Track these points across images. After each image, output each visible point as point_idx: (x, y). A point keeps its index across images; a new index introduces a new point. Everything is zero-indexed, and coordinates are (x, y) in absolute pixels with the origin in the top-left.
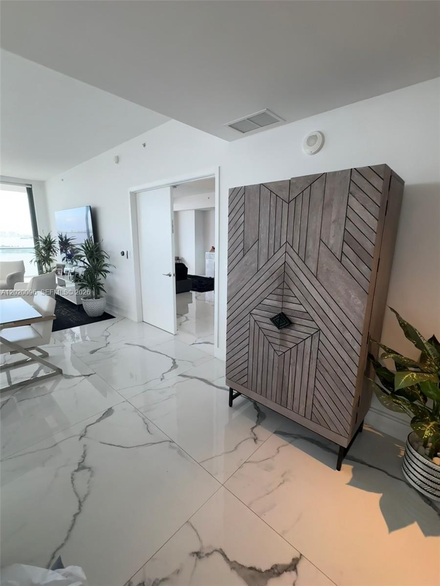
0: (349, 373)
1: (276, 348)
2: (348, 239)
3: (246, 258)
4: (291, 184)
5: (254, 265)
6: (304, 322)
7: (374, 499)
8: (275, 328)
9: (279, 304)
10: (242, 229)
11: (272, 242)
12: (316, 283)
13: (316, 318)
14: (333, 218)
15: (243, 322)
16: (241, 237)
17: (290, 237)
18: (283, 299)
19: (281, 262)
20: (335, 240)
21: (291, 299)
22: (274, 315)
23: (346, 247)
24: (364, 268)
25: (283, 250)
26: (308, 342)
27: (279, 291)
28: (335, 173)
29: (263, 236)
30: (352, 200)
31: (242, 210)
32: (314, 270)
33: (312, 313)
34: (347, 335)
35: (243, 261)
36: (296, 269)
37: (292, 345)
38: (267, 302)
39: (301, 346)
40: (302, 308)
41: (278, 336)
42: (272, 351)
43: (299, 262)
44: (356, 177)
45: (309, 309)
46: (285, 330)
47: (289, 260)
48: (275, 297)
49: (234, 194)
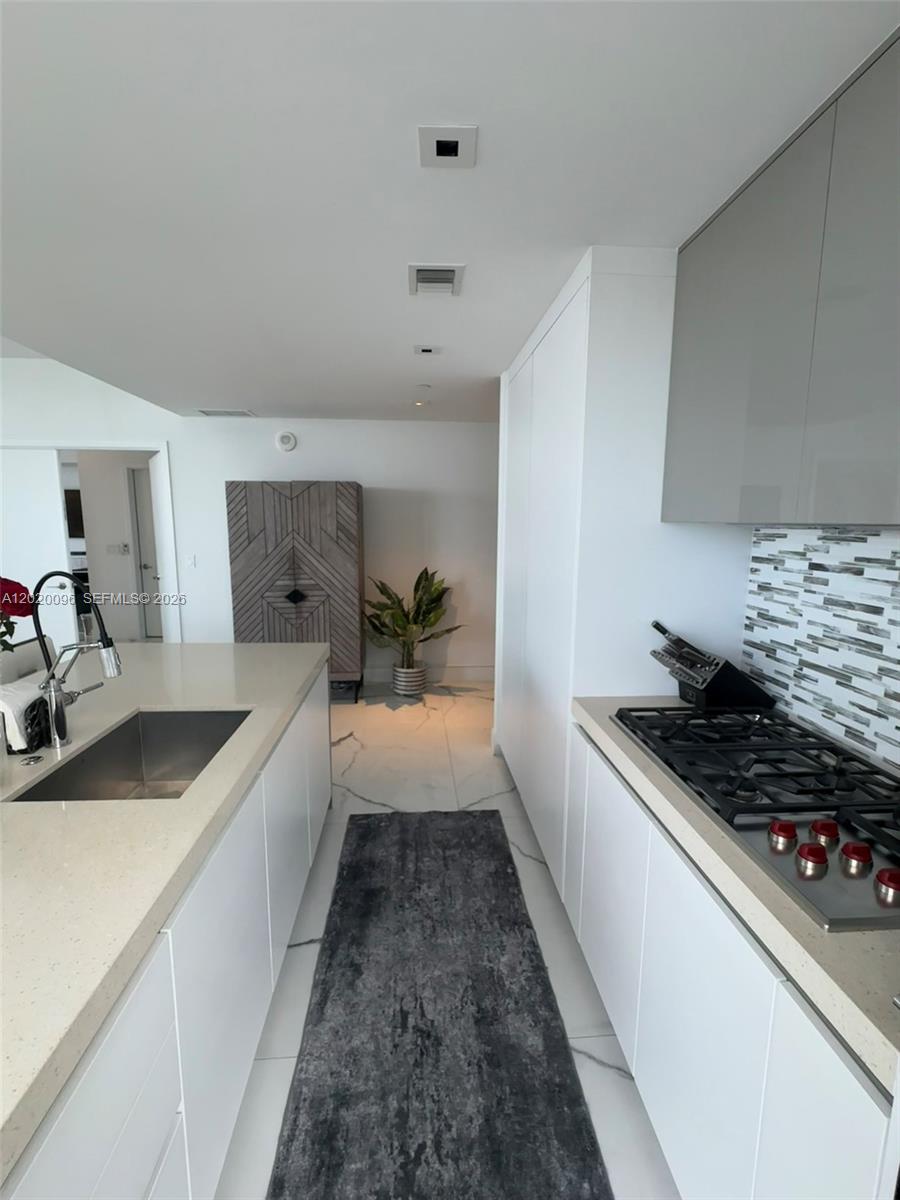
0: (352, 620)
1: (294, 622)
2: (340, 527)
3: (252, 545)
4: (293, 485)
5: (263, 551)
6: (316, 593)
7: (383, 705)
8: (292, 605)
9: (292, 583)
10: (244, 519)
11: (279, 529)
12: (321, 560)
13: (326, 588)
14: (328, 513)
15: (255, 608)
16: (245, 527)
17: (296, 527)
18: (295, 577)
19: (290, 547)
20: (331, 528)
21: (302, 576)
22: (287, 593)
23: (340, 534)
24: (353, 546)
25: (291, 535)
26: (321, 608)
27: (290, 572)
28: (325, 483)
29: (270, 525)
30: (339, 501)
31: (243, 503)
32: (318, 550)
33: (322, 584)
34: (349, 595)
35: (249, 549)
36: (305, 553)
37: (306, 615)
38: (279, 583)
39: (315, 613)
40: (313, 582)
41: (294, 610)
42: (289, 626)
43: (306, 546)
44: (339, 486)
45: (319, 581)
46: (300, 604)
47: (296, 543)
48: (288, 577)
49: (231, 487)
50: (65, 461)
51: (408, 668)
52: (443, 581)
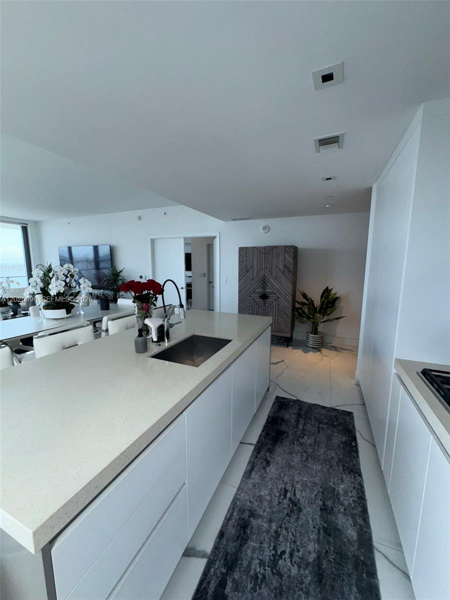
0: (289, 310)
1: (262, 308)
2: (285, 266)
3: (248, 274)
4: (265, 248)
5: (251, 277)
6: (273, 296)
7: (300, 350)
8: (262, 300)
9: (263, 291)
10: (245, 263)
11: (259, 267)
12: (277, 282)
13: (277, 294)
14: (280, 260)
15: (247, 300)
16: (245, 266)
17: (266, 266)
18: (264, 288)
19: (262, 275)
20: (281, 267)
21: (269, 288)
22: (260, 295)
23: (285, 269)
24: (291, 275)
25: (263, 270)
26: (274, 302)
27: (262, 286)
28: (280, 246)
29: (255, 265)
30: (286, 255)
31: (245, 256)
32: (275, 276)
33: (275, 292)
34: (287, 297)
35: (245, 276)
36: (269, 277)
37: (268, 305)
38: (257, 290)
39: (272, 305)
40: (272, 291)
41: (263, 303)
42: (260, 309)
43: (270, 274)
44: (286, 248)
45: (275, 291)
46: (265, 300)
47: (266, 274)
48: (261, 288)
49: (241, 249)
50: (186, 242)
51: (315, 334)
52: (336, 294)
